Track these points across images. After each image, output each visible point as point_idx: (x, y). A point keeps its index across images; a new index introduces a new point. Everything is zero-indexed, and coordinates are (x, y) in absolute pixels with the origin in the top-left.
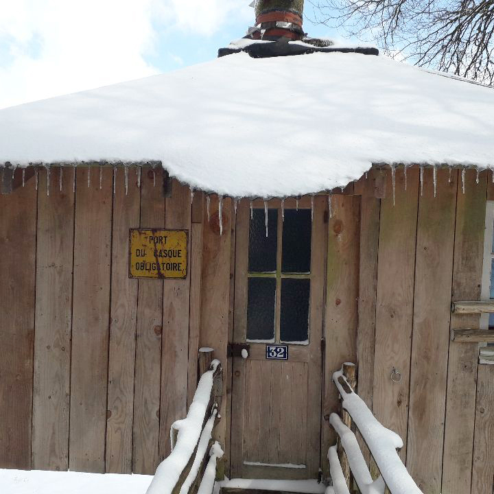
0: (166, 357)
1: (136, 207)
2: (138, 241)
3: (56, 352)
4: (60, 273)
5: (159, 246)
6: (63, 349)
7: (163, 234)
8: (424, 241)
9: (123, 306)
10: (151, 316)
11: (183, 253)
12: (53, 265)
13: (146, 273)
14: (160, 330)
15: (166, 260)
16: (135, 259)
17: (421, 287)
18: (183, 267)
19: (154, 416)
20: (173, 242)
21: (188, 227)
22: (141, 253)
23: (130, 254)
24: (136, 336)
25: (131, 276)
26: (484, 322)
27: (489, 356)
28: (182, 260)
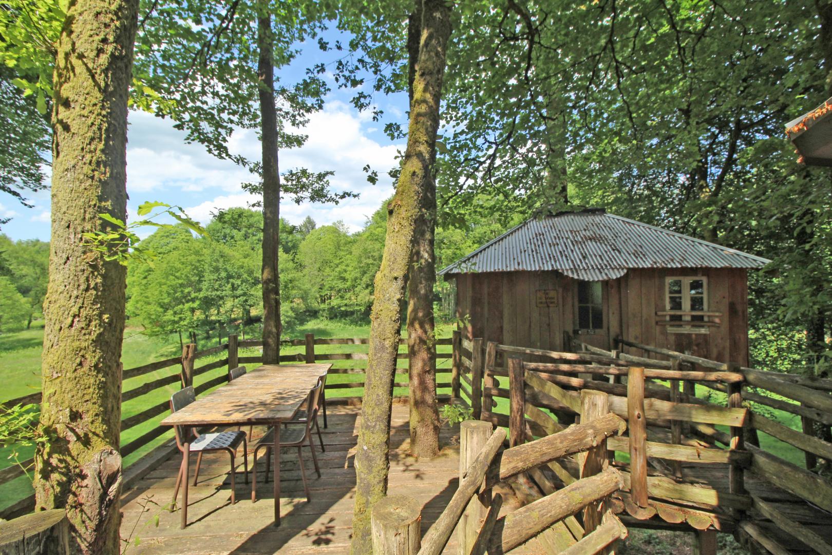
0: (552, 334)
1: (538, 283)
2: (539, 294)
4: (511, 306)
5: (547, 296)
7: (548, 291)
8: (644, 291)
9: (535, 317)
10: (545, 320)
11: (556, 298)
12: (509, 303)
13: (542, 305)
14: (549, 325)
15: (550, 301)
16: (538, 301)
17: (644, 306)
18: (556, 303)
20: (552, 294)
21: (557, 289)
22: (540, 298)
23: (536, 299)
24: (540, 327)
25: (537, 307)
26: (668, 318)
27: (670, 330)
28: (555, 300)
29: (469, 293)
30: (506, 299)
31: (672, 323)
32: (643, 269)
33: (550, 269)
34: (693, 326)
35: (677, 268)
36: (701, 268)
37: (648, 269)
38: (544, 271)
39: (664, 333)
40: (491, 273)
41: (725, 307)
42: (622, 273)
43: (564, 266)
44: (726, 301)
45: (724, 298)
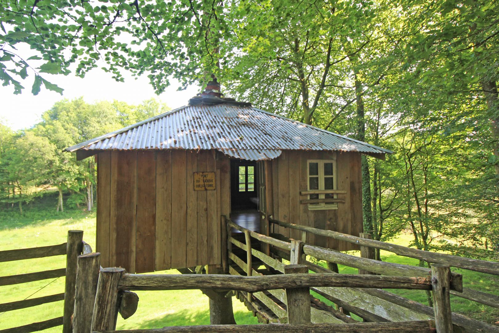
0: (209, 219)
1: (196, 164)
2: (197, 177)
3: (165, 222)
4: (166, 191)
5: (205, 179)
6: (168, 220)
7: (206, 174)
8: (291, 173)
9: (192, 202)
10: (203, 204)
11: (214, 181)
12: (163, 188)
13: (200, 189)
14: (206, 210)
15: (208, 183)
16: (196, 184)
17: (291, 187)
18: (214, 185)
19: (205, 242)
20: (210, 176)
21: (215, 171)
22: (198, 181)
23: (194, 182)
24: (197, 213)
25: (194, 190)
26: (309, 198)
27: (311, 207)
28: (213, 183)
29: (115, 176)
30: (160, 182)
31: (313, 201)
32: (294, 150)
33: (210, 148)
34: (326, 203)
35: (320, 150)
36: (337, 151)
37: (298, 150)
38: (202, 151)
39: (306, 211)
40: (141, 151)
41: (347, 186)
42: (279, 153)
43: (223, 146)
44: (348, 181)
45: (347, 178)
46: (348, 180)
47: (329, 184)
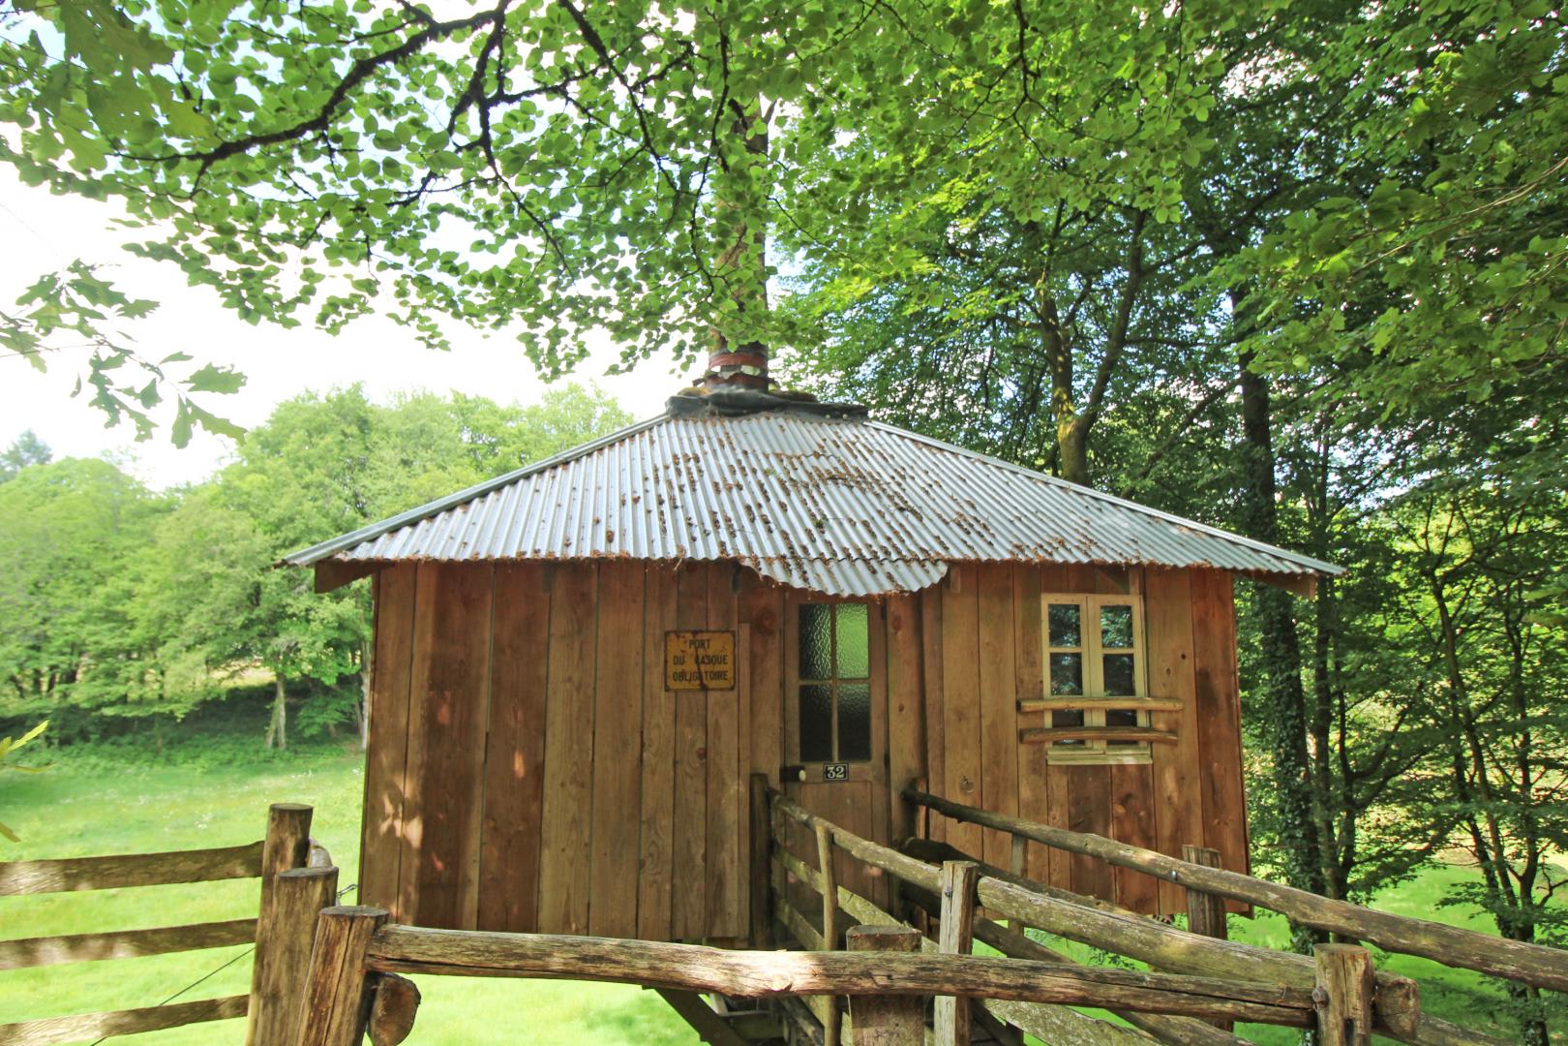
0: (712, 786)
1: (673, 605)
2: (676, 646)
3: (573, 789)
4: (578, 689)
5: (701, 652)
6: (582, 785)
7: (705, 636)
8: (985, 636)
9: (658, 726)
10: (692, 735)
11: (729, 660)
12: (570, 679)
13: (684, 685)
14: (704, 754)
15: (709, 668)
16: (672, 669)
17: (986, 685)
18: (730, 675)
19: (699, 860)
20: (717, 645)
21: (735, 628)
22: (679, 661)
23: (666, 662)
24: (675, 763)
25: (667, 689)
26: (1048, 721)
27: (1056, 756)
28: (728, 667)
29: (424, 642)
30: (559, 664)
31: (1060, 734)
32: (990, 563)
33: (715, 554)
34: (1111, 743)
35: (1079, 564)
36: (1139, 565)
37: (1005, 563)
38: (692, 565)
39: (1039, 767)
40: (502, 565)
41: (1186, 688)
42: (937, 573)
43: (757, 546)
44: (1188, 668)
45: (1184, 657)
46: (1188, 664)
47: (1118, 675)
